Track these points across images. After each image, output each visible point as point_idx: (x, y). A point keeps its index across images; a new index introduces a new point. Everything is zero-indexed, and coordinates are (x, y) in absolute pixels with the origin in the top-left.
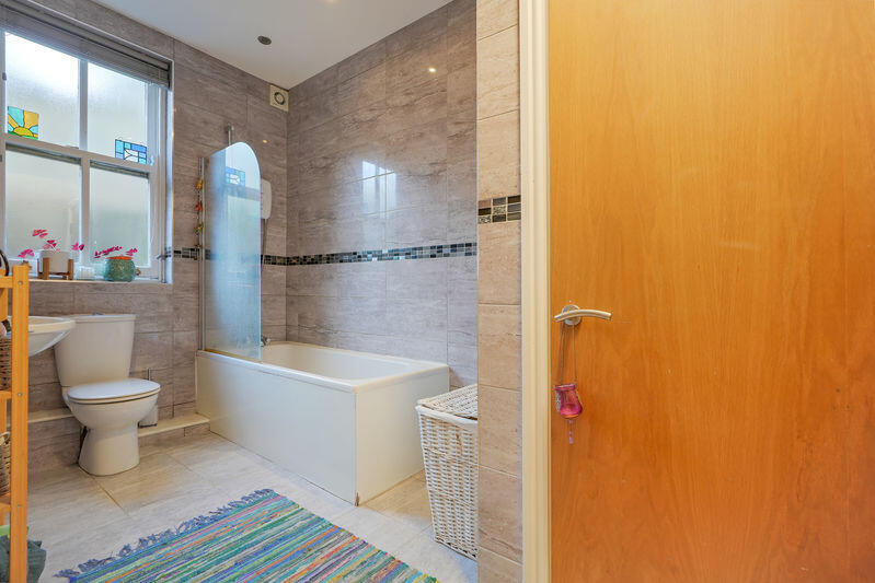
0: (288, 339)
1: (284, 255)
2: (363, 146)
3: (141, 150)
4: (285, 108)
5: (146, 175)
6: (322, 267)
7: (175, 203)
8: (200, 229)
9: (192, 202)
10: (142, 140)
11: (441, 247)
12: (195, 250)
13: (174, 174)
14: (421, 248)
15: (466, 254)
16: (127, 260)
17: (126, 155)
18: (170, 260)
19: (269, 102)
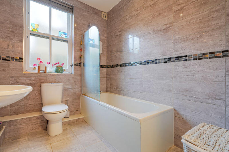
0: (107, 91)
1: (106, 65)
2: (133, 24)
3: (66, 34)
4: (106, 19)
5: (66, 41)
6: (119, 68)
7: (74, 49)
8: (81, 57)
9: (80, 49)
10: (66, 31)
11: (170, 58)
12: (80, 64)
13: (74, 40)
14: (160, 59)
15: (184, 60)
16: (61, 67)
17: (62, 36)
18: (73, 66)
19: (101, 17)
